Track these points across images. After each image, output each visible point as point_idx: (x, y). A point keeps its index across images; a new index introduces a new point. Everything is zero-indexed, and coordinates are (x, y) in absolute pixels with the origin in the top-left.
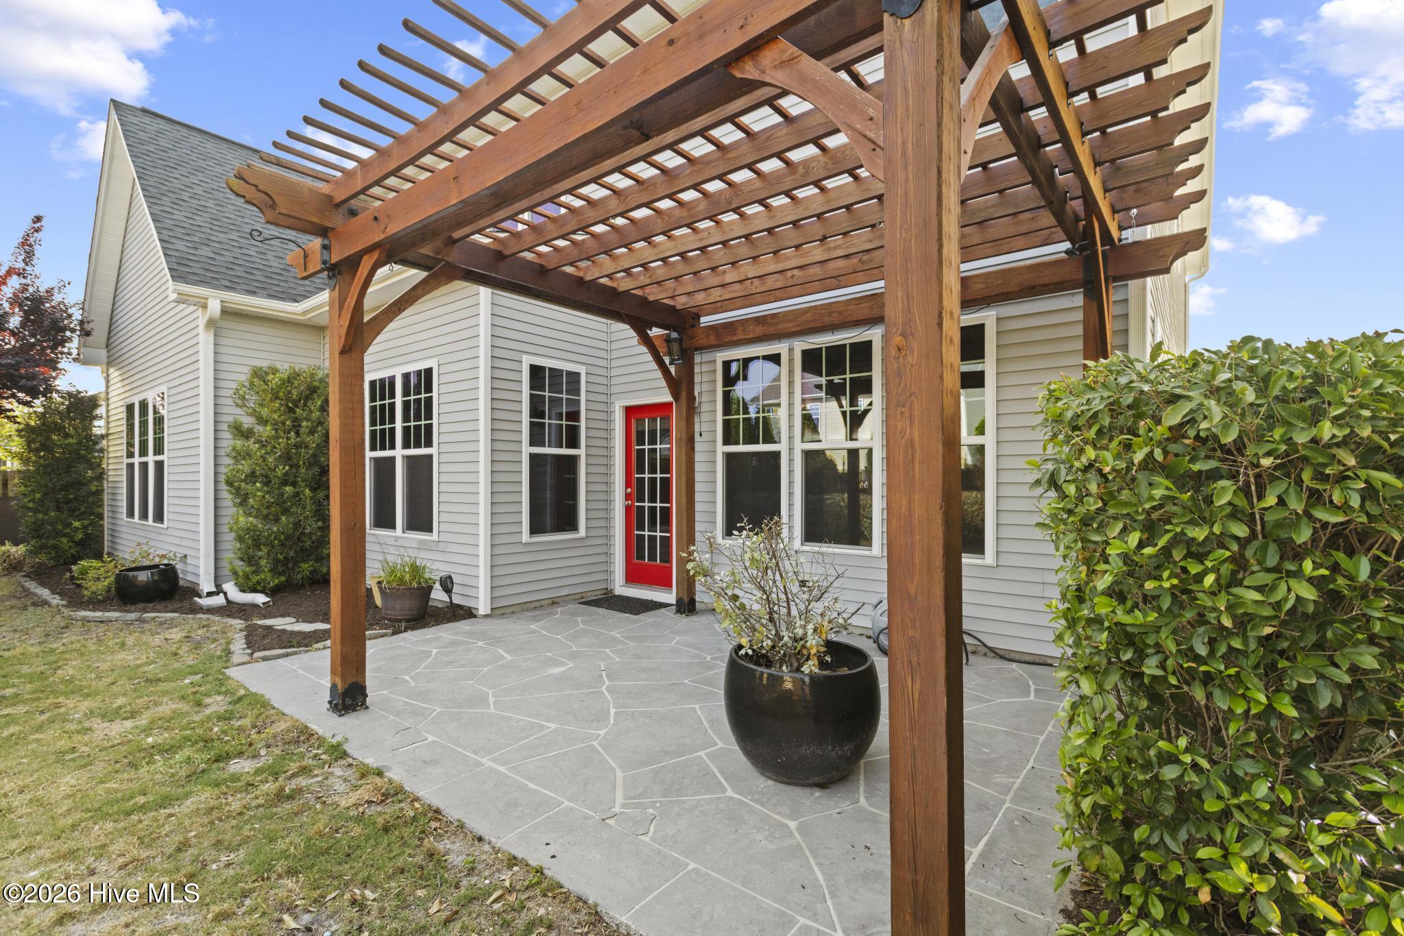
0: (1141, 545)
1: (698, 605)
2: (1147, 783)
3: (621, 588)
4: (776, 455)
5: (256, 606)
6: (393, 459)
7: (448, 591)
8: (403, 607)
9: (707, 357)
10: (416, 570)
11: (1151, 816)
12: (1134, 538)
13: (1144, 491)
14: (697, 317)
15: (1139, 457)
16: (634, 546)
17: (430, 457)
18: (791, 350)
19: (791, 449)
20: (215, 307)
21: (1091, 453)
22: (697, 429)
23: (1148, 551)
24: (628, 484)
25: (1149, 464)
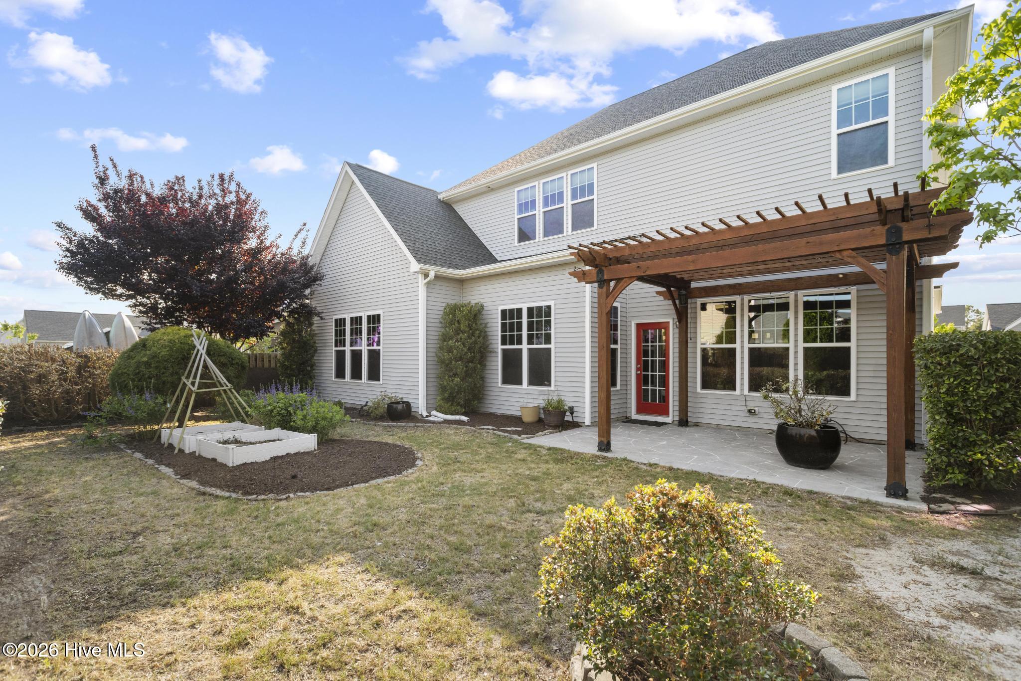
0: (954, 381)
1: (689, 424)
2: (954, 439)
3: (634, 416)
4: (734, 350)
5: (463, 421)
6: (521, 350)
7: (572, 413)
8: (553, 420)
9: (693, 300)
10: (560, 402)
11: (955, 446)
12: (952, 380)
13: (954, 368)
14: (689, 282)
15: (952, 360)
16: (642, 395)
17: (550, 349)
18: (742, 300)
19: (742, 347)
20: (432, 275)
21: (938, 359)
22: (689, 336)
23: (956, 382)
24: (638, 362)
25: (955, 362)
